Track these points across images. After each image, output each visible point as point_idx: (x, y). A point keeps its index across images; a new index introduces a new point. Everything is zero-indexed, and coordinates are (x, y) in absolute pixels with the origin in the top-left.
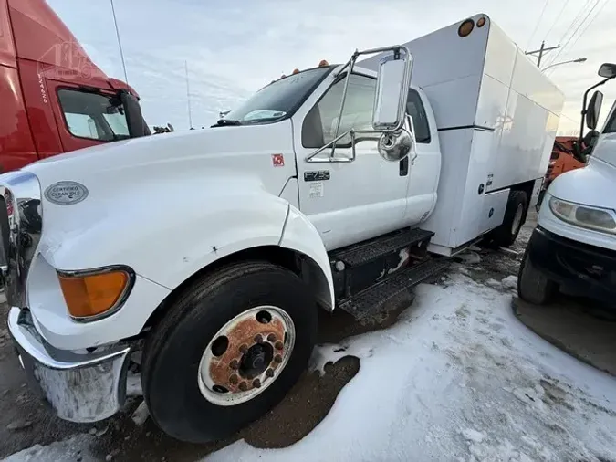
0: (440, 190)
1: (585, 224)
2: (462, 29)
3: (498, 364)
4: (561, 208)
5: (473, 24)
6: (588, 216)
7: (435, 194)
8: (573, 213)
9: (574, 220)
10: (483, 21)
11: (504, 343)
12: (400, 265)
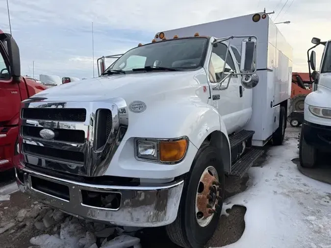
0: (253, 106)
1: (326, 117)
2: (254, 18)
3: (307, 194)
4: (315, 110)
5: (260, 17)
6: (327, 113)
7: (251, 108)
8: (321, 112)
9: (322, 115)
10: (265, 16)
11: (305, 185)
12: (243, 151)
